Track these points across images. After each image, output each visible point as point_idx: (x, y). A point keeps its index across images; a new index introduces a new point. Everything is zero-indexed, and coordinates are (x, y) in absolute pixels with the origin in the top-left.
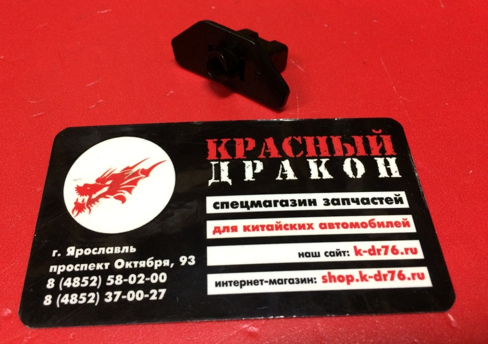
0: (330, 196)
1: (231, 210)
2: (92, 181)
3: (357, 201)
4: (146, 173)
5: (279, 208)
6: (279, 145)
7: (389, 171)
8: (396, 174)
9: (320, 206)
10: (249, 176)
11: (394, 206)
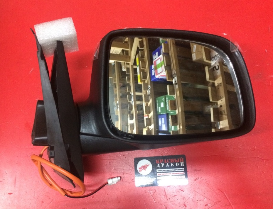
0: (174, 169)
1: (160, 172)
2: (141, 167)
3: (177, 170)
4: (148, 166)
5: (166, 171)
6: (166, 161)
7: (182, 165)
8: (183, 165)
9: (172, 171)
10: (162, 166)
11: (182, 170)
